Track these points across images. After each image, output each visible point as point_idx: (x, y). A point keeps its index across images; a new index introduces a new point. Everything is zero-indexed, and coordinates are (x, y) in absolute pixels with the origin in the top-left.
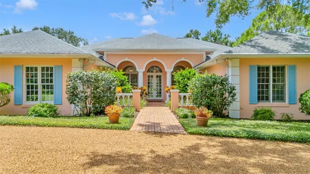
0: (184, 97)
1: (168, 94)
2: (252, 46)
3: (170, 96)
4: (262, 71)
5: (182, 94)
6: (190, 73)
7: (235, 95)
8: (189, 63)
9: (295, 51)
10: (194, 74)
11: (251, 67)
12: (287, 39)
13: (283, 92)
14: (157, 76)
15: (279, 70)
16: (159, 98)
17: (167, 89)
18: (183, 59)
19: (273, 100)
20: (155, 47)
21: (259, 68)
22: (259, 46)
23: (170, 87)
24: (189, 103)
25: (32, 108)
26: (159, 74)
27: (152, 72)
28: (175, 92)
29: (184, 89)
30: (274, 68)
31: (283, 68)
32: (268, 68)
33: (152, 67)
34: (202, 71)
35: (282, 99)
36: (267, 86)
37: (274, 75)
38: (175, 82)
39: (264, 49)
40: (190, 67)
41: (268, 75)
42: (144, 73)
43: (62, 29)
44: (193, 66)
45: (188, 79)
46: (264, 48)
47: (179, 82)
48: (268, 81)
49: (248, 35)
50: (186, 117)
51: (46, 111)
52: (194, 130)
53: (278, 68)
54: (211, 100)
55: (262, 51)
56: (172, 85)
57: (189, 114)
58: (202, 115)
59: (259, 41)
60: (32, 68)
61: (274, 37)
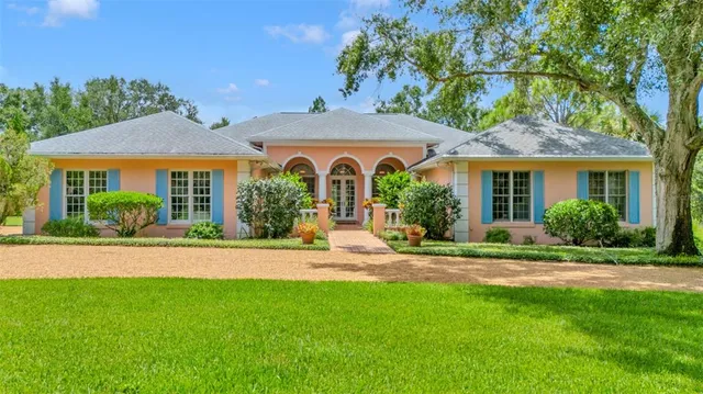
0: (393, 214)
1: (366, 211)
2: (488, 144)
3: (371, 214)
4: (500, 179)
5: (390, 211)
6: (401, 178)
7: (459, 210)
8: (400, 162)
9: (541, 151)
10: (408, 181)
11: (484, 173)
12: (539, 132)
13: (527, 207)
14: (347, 182)
15: (522, 178)
16: (349, 218)
17: (365, 203)
18: (391, 155)
19: (515, 217)
20: (346, 135)
21: (495, 174)
22: (496, 144)
23: (370, 201)
24: (399, 223)
25: (194, 228)
26: (350, 177)
27: (339, 174)
28: (380, 207)
29: (393, 203)
30: (515, 174)
31: (527, 175)
32: (506, 175)
33: (340, 166)
34: (421, 174)
35: (527, 217)
36: (506, 200)
37: (515, 184)
38: (378, 191)
39: (503, 149)
40: (402, 168)
41: (506, 183)
42: (327, 176)
43: (145, 82)
44: (406, 166)
45: (399, 187)
46: (502, 146)
47: (385, 192)
48: (507, 191)
49: (507, 106)
50: (396, 239)
51: (211, 232)
52: (405, 249)
53: (521, 174)
54: (429, 218)
55: (498, 152)
56: (373, 196)
57: (400, 236)
58: (414, 234)
59: (499, 136)
60: (180, 174)
61: (522, 127)
